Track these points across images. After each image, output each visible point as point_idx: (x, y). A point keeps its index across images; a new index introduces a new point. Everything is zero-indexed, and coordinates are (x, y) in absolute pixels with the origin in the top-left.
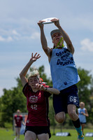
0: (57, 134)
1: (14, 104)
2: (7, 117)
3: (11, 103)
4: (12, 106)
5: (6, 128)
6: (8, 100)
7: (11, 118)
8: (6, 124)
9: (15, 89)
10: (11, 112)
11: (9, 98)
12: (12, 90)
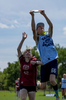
0: (47, 95)
1: (16, 73)
2: (11, 83)
3: (14, 73)
4: (14, 75)
5: (10, 91)
6: (12, 71)
7: (14, 84)
8: (10, 88)
9: (16, 62)
10: (14, 79)
11: (12, 69)
12: (14, 63)
